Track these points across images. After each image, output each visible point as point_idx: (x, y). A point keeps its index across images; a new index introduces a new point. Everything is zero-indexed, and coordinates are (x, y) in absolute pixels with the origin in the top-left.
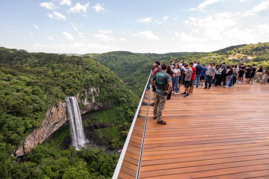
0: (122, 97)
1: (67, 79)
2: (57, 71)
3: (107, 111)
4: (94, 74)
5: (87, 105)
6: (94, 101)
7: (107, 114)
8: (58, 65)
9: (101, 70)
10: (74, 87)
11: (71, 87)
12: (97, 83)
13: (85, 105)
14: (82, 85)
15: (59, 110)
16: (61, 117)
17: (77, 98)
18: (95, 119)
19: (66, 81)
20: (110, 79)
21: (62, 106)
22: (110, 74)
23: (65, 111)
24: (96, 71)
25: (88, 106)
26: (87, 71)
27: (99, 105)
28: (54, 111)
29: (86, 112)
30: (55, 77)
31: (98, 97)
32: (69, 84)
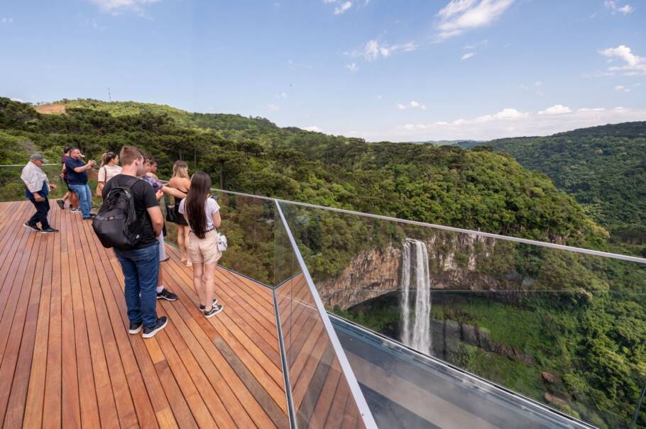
0: (581, 285)
1: (417, 198)
2: (401, 179)
3: (510, 308)
4: (489, 195)
5: (452, 271)
6: (474, 268)
7: (508, 317)
8: (406, 167)
9: (518, 185)
10: (426, 218)
11: (420, 218)
12: (494, 220)
13: (446, 269)
14: (448, 218)
15: (385, 260)
16: (387, 275)
17: (429, 246)
18: (466, 314)
19: (413, 204)
20: (542, 217)
21: (392, 255)
22: (549, 199)
23: (397, 266)
24: (497, 187)
25: (453, 273)
26: (471, 185)
27: (486, 281)
28: (374, 258)
29: (446, 286)
30: (395, 191)
31: (486, 260)
32: (418, 210)
